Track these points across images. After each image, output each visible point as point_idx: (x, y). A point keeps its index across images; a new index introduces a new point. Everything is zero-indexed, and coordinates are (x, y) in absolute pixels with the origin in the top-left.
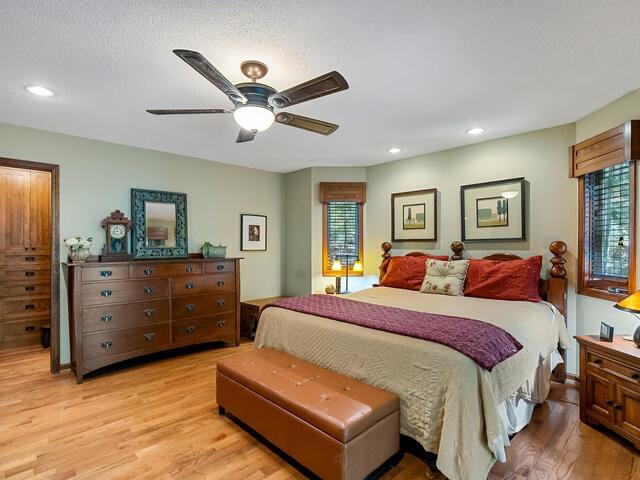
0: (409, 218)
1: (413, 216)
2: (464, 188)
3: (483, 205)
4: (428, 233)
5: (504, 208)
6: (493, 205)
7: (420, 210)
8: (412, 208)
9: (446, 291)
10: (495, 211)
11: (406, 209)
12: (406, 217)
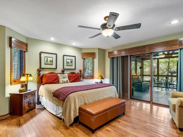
0: (47, 61)
1: (49, 61)
2: (64, 55)
3: (68, 61)
4: (54, 66)
5: (71, 62)
6: (69, 61)
7: (51, 59)
8: (48, 58)
9: (67, 82)
10: (70, 62)
11: (46, 58)
12: (46, 60)
